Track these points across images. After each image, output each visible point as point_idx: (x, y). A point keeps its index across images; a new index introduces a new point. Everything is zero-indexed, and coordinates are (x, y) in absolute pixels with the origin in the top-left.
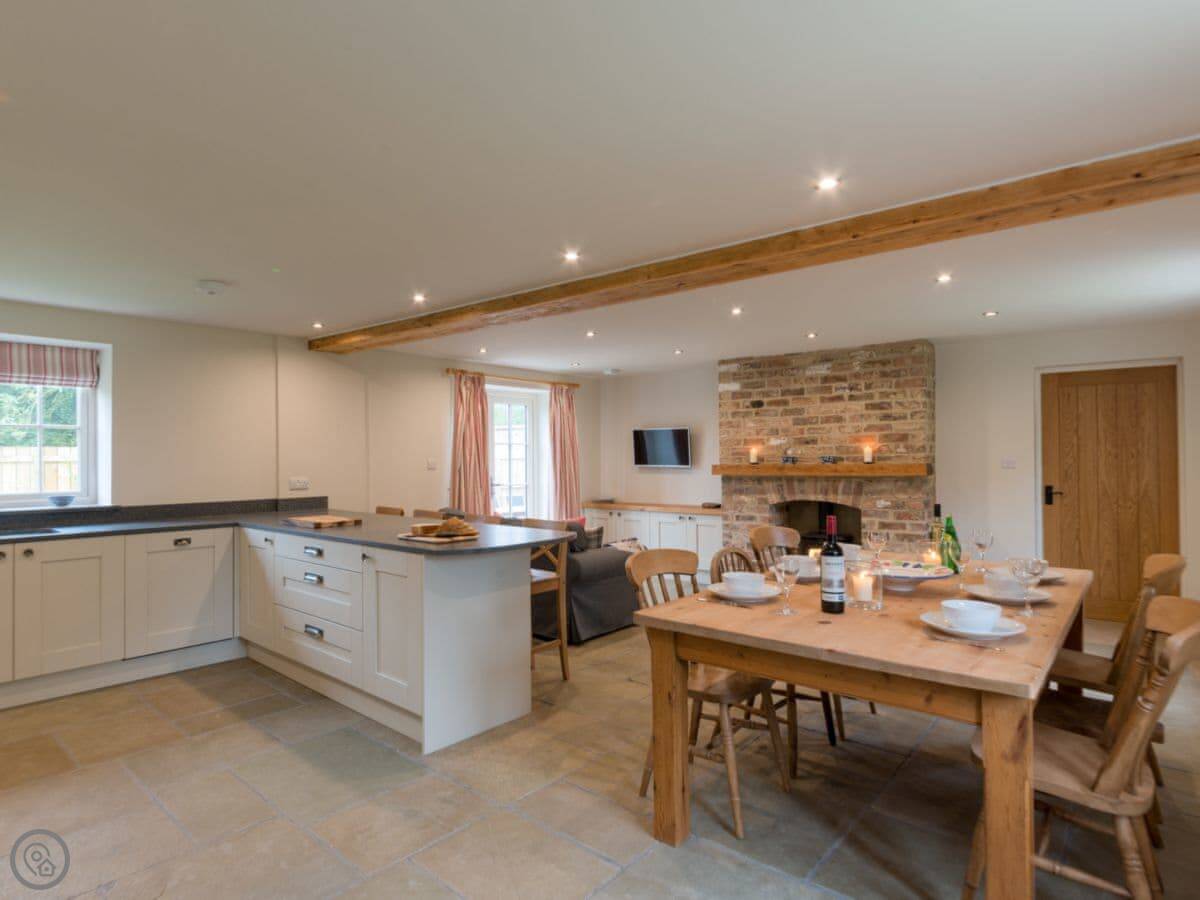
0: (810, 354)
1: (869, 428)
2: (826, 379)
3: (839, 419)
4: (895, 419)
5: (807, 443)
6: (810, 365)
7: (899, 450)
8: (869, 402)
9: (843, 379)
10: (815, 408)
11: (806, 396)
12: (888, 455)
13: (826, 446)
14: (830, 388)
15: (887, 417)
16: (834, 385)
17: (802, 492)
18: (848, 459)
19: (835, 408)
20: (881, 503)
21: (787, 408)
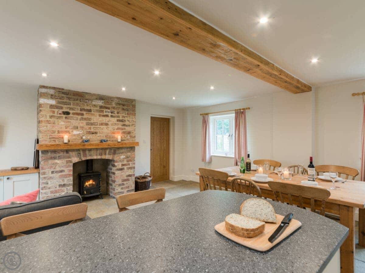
0: (94, 95)
1: (118, 129)
2: (101, 107)
3: (107, 124)
4: (127, 126)
5: (93, 133)
6: (94, 100)
7: (128, 137)
8: (118, 119)
9: (109, 108)
10: (96, 118)
11: (92, 112)
12: (124, 139)
13: (101, 135)
14: (103, 111)
15: (124, 125)
16: (105, 110)
17: (90, 155)
18: (110, 140)
19: (105, 120)
20: (122, 157)
21: (83, 117)
